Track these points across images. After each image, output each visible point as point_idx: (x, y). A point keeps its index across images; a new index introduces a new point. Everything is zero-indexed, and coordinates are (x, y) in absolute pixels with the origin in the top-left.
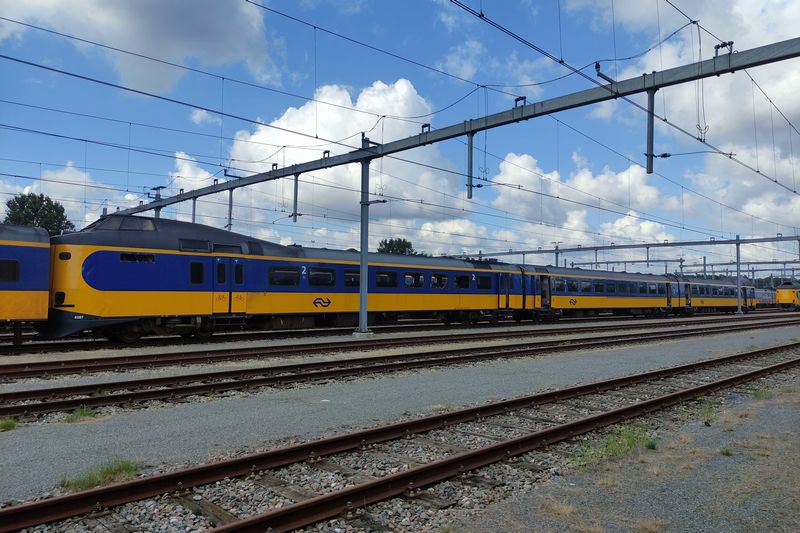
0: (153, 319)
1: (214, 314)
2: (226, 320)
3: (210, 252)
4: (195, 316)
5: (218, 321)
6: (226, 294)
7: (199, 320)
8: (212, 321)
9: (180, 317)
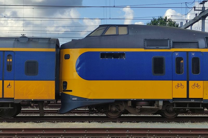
0: (125, 101)
1: (174, 99)
2: (185, 104)
3: (170, 48)
4: (158, 100)
5: (178, 104)
6: (184, 83)
7: (161, 103)
8: (173, 105)
9: (146, 101)
